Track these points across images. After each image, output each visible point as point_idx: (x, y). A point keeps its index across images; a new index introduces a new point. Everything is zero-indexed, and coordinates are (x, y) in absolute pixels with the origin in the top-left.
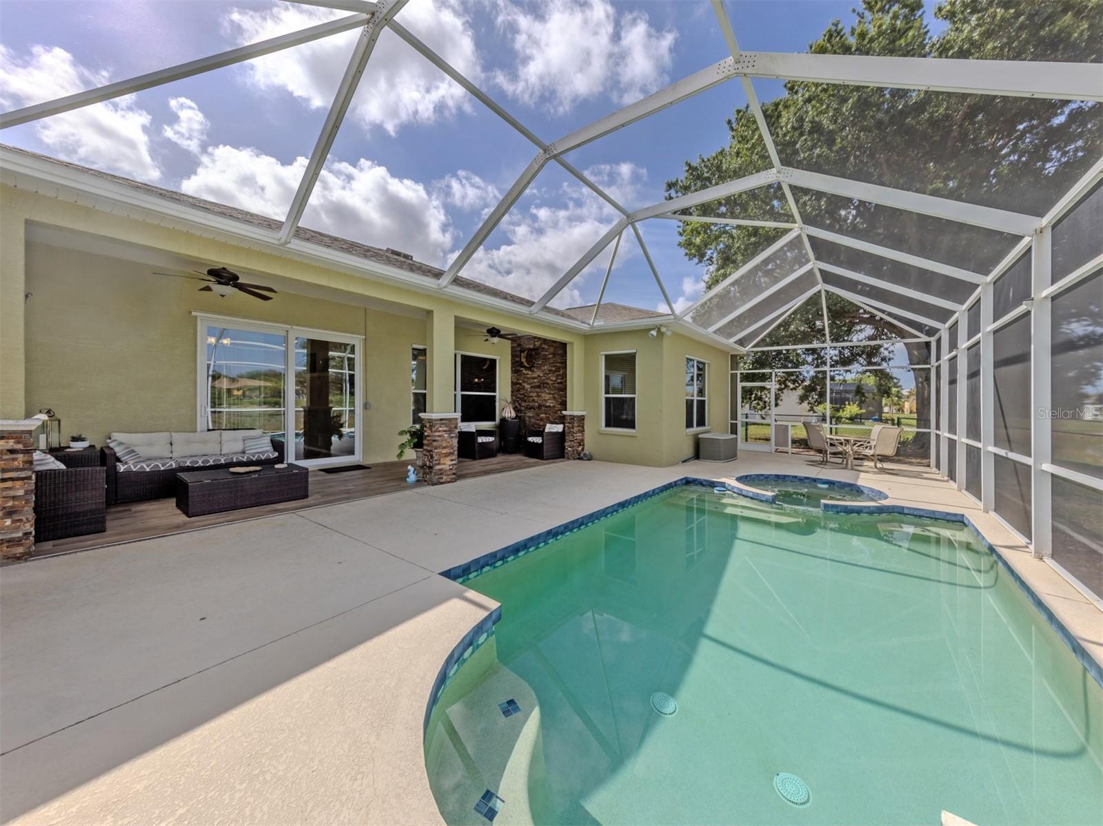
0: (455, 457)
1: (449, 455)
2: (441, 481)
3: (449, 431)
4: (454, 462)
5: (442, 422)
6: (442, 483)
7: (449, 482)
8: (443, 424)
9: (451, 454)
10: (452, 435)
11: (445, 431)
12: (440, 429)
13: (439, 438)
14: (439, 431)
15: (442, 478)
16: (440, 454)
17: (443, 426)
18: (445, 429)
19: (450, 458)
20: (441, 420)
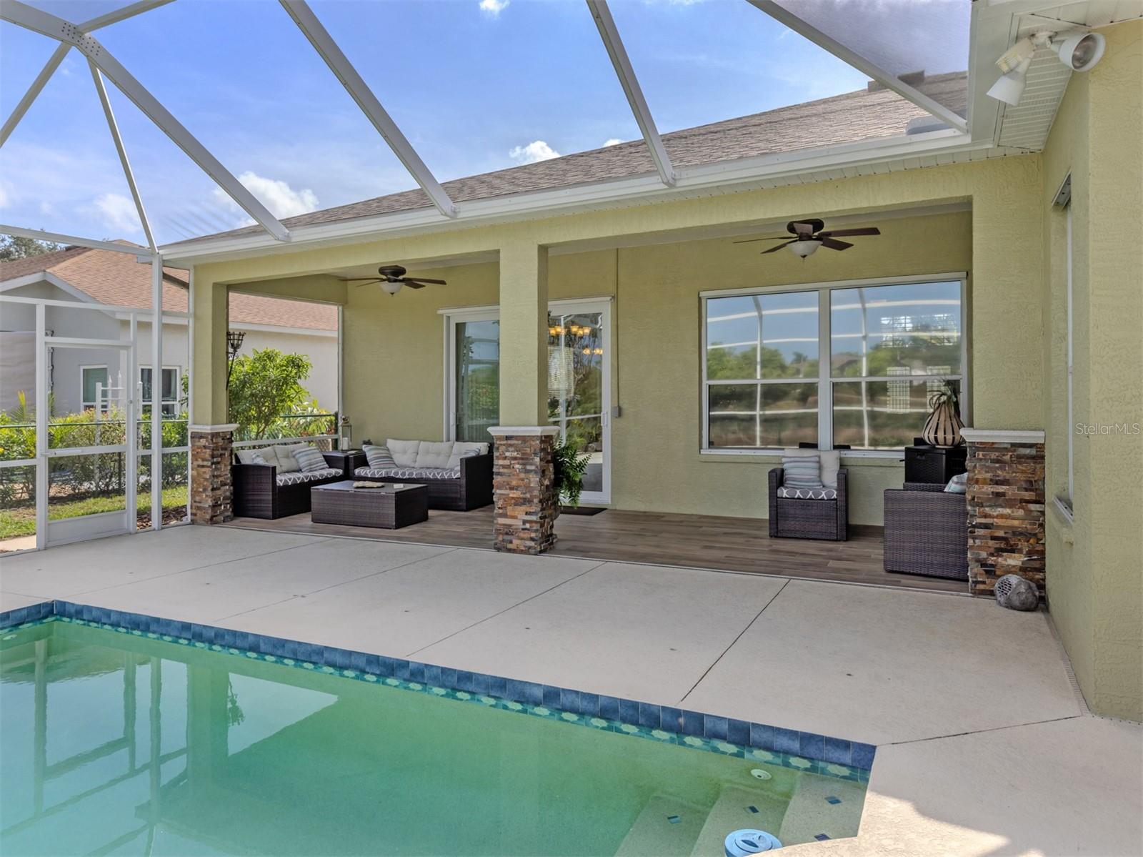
0: (536, 507)
1: (523, 504)
2: (510, 546)
3: (522, 459)
4: (534, 518)
5: (509, 442)
6: (510, 551)
7: (522, 552)
8: (511, 445)
9: (529, 501)
10: (529, 467)
11: (515, 458)
12: (508, 454)
13: (505, 471)
14: (505, 458)
15: (511, 542)
16: (506, 498)
17: (511, 449)
18: (515, 454)
19: (524, 508)
20: (508, 438)
